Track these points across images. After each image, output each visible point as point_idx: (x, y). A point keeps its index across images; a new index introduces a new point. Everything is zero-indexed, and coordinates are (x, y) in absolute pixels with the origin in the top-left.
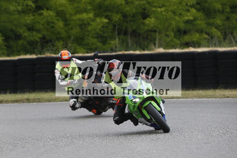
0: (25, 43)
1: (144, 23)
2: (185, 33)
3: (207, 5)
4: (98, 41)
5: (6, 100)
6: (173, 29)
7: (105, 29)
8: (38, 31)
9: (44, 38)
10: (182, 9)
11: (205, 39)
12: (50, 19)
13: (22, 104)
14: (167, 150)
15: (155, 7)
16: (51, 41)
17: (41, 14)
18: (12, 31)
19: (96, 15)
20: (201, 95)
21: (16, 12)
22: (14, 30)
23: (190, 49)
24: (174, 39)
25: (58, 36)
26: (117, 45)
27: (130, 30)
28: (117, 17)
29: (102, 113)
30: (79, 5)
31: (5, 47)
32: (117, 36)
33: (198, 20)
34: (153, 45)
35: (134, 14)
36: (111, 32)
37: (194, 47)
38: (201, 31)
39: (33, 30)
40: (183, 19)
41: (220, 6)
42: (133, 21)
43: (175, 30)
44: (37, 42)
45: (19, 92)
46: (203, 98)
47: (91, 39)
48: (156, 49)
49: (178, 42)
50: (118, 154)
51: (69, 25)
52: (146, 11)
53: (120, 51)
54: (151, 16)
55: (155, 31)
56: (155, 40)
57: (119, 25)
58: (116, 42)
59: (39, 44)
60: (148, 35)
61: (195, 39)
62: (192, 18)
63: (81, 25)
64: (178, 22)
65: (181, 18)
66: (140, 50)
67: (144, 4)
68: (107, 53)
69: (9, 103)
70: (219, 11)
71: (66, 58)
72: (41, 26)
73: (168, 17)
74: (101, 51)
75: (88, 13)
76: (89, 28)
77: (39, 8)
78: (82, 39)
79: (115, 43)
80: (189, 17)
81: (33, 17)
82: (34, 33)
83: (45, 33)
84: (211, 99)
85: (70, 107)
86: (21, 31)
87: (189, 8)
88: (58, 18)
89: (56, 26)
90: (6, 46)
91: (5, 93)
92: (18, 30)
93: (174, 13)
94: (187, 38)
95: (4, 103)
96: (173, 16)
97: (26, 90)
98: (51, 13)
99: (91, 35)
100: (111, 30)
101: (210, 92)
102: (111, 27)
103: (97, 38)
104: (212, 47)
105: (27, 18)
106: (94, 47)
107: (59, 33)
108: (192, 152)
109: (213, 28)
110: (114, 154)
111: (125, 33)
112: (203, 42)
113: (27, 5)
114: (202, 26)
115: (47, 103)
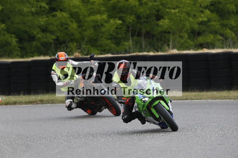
0: (39, 44)
1: (157, 25)
2: (199, 34)
3: (221, 6)
4: (112, 43)
5: (20, 101)
6: (187, 30)
7: (119, 30)
8: (52, 33)
9: (57, 39)
10: (196, 10)
11: (219, 40)
12: (63, 21)
13: (35, 105)
14: (181, 151)
15: (169, 8)
16: (64, 42)
17: (54, 16)
18: (26, 32)
19: (110, 17)
20: (215, 96)
21: (30, 14)
22: (28, 32)
23: (204, 50)
24: (188, 40)
25: (72, 38)
26: (131, 46)
27: (144, 31)
28: (131, 19)
29: (96, 113)
30: (92, 6)
31: (19, 49)
32: (130, 38)
33: (212, 21)
34: (167, 46)
35: (147, 15)
36: (125, 33)
37: (208, 48)
38: (215, 33)
39: (46, 31)
40: (197, 20)
41: (234, 7)
42: (147, 22)
43: (189, 31)
44: (51, 43)
45: (33, 93)
46: (217, 99)
47: (105, 40)
48: (170, 50)
49: (192, 43)
50: (132, 155)
51: (82, 26)
52: (160, 13)
53: (134, 52)
54: (165, 17)
55: (169, 33)
56: (169, 41)
57: (133, 26)
58: (130, 43)
59: (53, 45)
60: (162, 37)
61: (209, 41)
62: (206, 19)
63: (95, 26)
64: (192, 23)
65: (195, 19)
66: (153, 51)
67: (158, 5)
68: (121, 54)
69: (22, 104)
70: (233, 12)
71: (62, 59)
72: (55, 28)
73: (182, 19)
74: (115, 53)
75: (101, 14)
76: (103, 29)
77: (53, 9)
78: (96, 40)
79: (129, 45)
80: (203, 18)
81: (47, 19)
82: (48, 34)
83: (58, 35)
84: (225, 100)
85: (66, 107)
86: (35, 33)
87: (202, 9)
88: (71, 19)
89: (70, 28)
90: (19, 47)
91: (19, 94)
92: (32, 32)
93: (188, 14)
94: (201, 39)
95: (18, 105)
96: (187, 17)
97: (39, 91)
98: (65, 14)
99: (104, 36)
100: (125, 32)
101: (225, 93)
102: (124, 28)
103: (111, 39)
104: (226, 48)
105: (41, 20)
106: (107, 48)
107: (73, 35)
108: (206, 153)
109: (228, 29)
110: (128, 155)
111: (139, 35)
112: (217, 43)
113: (41, 7)
114: (217, 27)
115: (61, 104)
